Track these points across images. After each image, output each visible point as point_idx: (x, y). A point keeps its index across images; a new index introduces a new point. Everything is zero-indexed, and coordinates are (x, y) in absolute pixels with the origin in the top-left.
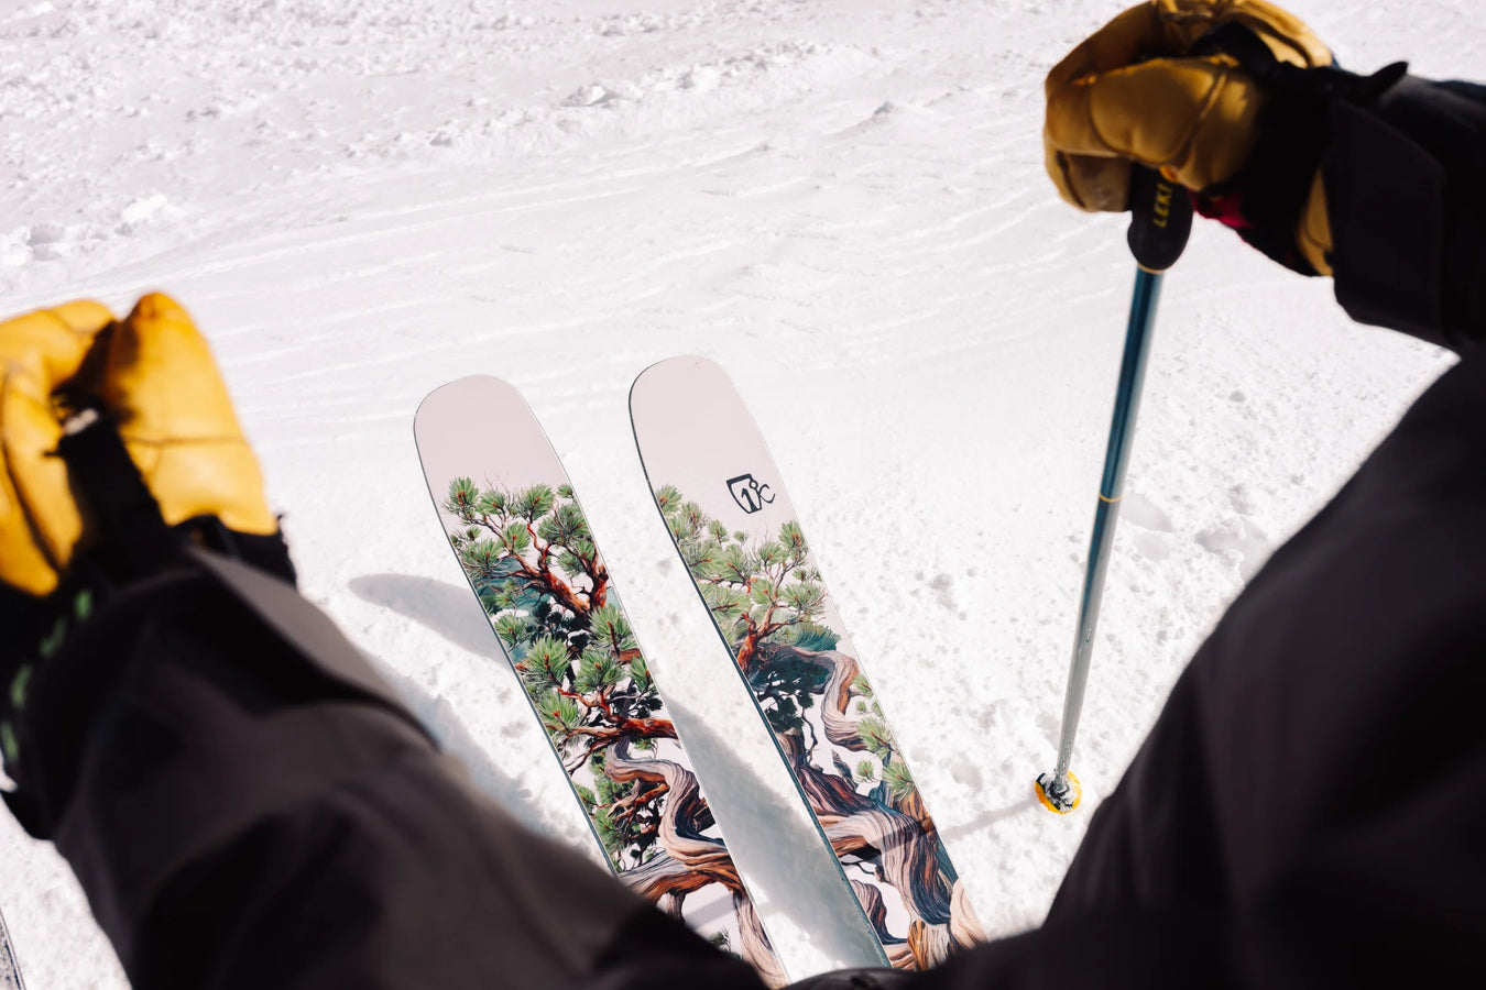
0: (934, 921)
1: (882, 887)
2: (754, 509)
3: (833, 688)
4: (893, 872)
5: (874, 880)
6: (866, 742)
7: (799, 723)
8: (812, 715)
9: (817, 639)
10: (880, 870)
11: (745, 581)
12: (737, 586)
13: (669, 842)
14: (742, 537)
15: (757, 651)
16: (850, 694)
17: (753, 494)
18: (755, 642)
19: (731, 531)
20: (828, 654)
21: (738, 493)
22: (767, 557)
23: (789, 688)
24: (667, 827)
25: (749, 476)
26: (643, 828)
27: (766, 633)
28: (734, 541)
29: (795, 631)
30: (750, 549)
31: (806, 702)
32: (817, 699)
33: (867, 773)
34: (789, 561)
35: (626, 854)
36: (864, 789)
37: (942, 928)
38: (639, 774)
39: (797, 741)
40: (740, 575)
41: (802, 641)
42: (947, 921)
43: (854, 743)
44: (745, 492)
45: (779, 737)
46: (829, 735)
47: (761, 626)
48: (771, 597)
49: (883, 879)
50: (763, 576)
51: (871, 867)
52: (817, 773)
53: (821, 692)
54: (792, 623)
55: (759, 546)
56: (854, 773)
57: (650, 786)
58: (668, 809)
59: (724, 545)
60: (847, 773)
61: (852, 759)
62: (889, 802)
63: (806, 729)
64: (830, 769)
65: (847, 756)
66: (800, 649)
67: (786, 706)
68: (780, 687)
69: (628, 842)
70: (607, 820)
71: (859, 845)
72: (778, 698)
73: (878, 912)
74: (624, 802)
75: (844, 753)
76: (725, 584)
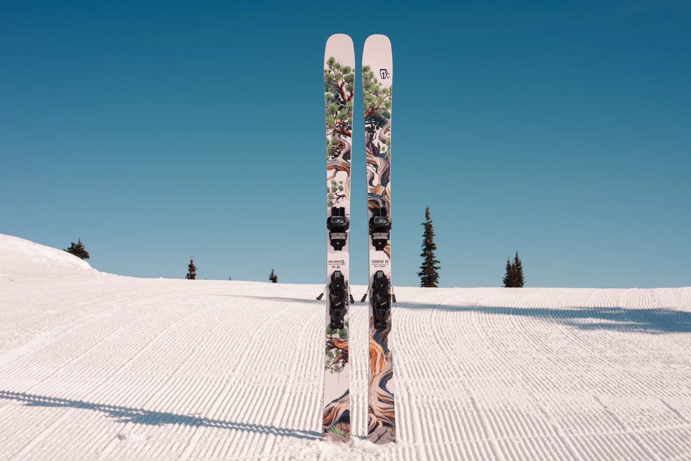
0: (383, 185)
1: (376, 174)
2: (384, 78)
3: (385, 127)
4: (379, 172)
5: (374, 172)
6: (386, 142)
7: (374, 132)
8: (378, 132)
9: (387, 115)
10: (377, 170)
11: (377, 95)
12: (374, 96)
13: (340, 159)
14: (380, 84)
15: (372, 112)
16: (388, 130)
17: (385, 74)
18: (373, 110)
19: (379, 82)
20: (388, 120)
21: (382, 73)
22: (384, 91)
23: (375, 124)
24: (341, 156)
25: (386, 70)
26: (336, 153)
27: (376, 109)
28: (378, 85)
29: (383, 111)
30: (381, 88)
31: (378, 128)
32: (380, 129)
33: (383, 149)
34: (389, 94)
35: (331, 157)
36: (381, 152)
37: (384, 187)
38: (341, 142)
39: (372, 136)
40: (376, 93)
41: (384, 114)
42: (386, 186)
43: (384, 142)
44: (383, 73)
45: (368, 134)
46: (379, 137)
47: (376, 107)
48: (381, 101)
49: (376, 173)
50: (381, 96)
51: (375, 169)
52: (373, 145)
53: (382, 127)
54: (383, 109)
55: (383, 88)
56: (381, 148)
57: (342, 145)
58: (343, 152)
59: (376, 85)
60: (379, 147)
61: (382, 145)
62: (385, 157)
63: (375, 134)
64: (376, 145)
65: (381, 143)
66: (382, 116)
67: (373, 128)
68: (373, 123)
69: (332, 155)
70: (330, 148)
71: (375, 163)
72: (372, 125)
73: (372, 178)
74: (335, 146)
75: (381, 142)
76: (372, 94)
